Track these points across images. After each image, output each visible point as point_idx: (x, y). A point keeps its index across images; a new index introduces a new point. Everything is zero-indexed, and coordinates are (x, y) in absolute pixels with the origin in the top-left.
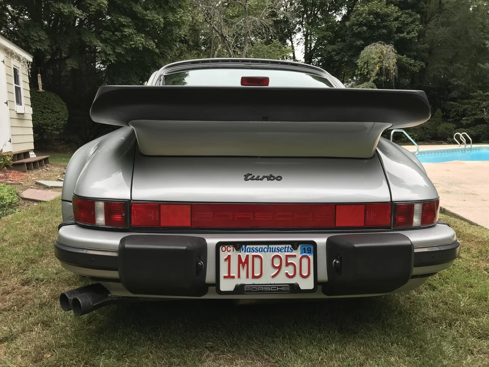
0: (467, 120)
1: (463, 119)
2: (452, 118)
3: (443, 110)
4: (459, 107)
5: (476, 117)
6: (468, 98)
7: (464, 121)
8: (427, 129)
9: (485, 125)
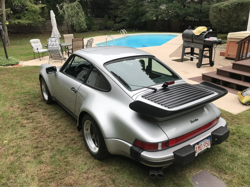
0: (118, 19)
1: (117, 19)
2: (112, 18)
3: (108, 14)
4: (114, 13)
5: (122, 18)
6: (117, 9)
7: (117, 20)
8: (103, 24)
9: (126, 22)
